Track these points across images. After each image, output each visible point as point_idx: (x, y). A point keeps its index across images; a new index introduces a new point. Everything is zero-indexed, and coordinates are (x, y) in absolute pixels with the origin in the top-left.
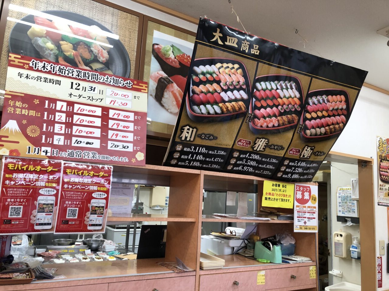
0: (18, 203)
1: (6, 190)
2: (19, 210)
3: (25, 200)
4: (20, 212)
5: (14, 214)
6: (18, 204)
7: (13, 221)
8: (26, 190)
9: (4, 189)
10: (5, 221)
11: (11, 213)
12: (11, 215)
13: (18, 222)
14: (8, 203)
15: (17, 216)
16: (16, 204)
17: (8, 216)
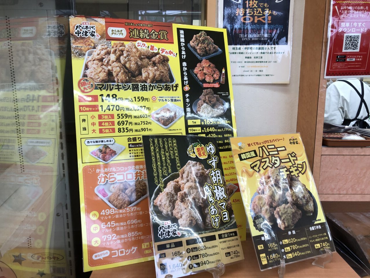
0: (355, 29)
1: (339, 9)
2: (356, 41)
3: (364, 23)
4: (358, 42)
5: (350, 46)
6: (355, 31)
7: (349, 58)
8: (365, 7)
9: (336, 7)
10: (339, 57)
11: (346, 45)
12: (346, 48)
13: (354, 59)
14: (343, 29)
15: (353, 49)
16: (352, 31)
17: (342, 50)
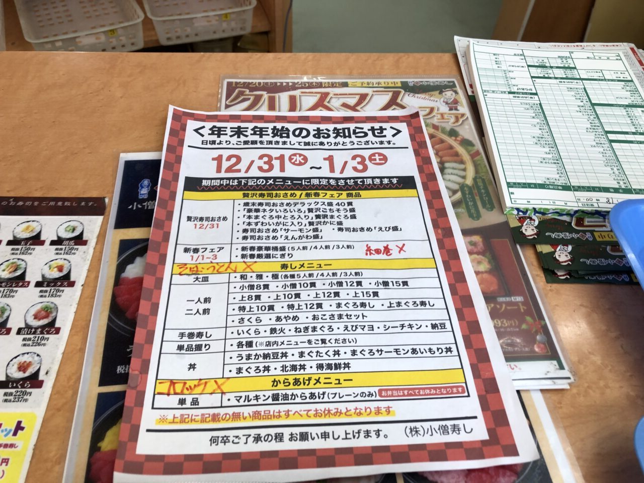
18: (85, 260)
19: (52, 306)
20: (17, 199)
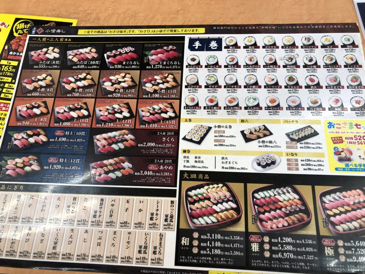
18: (361, 55)
19: (357, 76)
20: (314, 25)
